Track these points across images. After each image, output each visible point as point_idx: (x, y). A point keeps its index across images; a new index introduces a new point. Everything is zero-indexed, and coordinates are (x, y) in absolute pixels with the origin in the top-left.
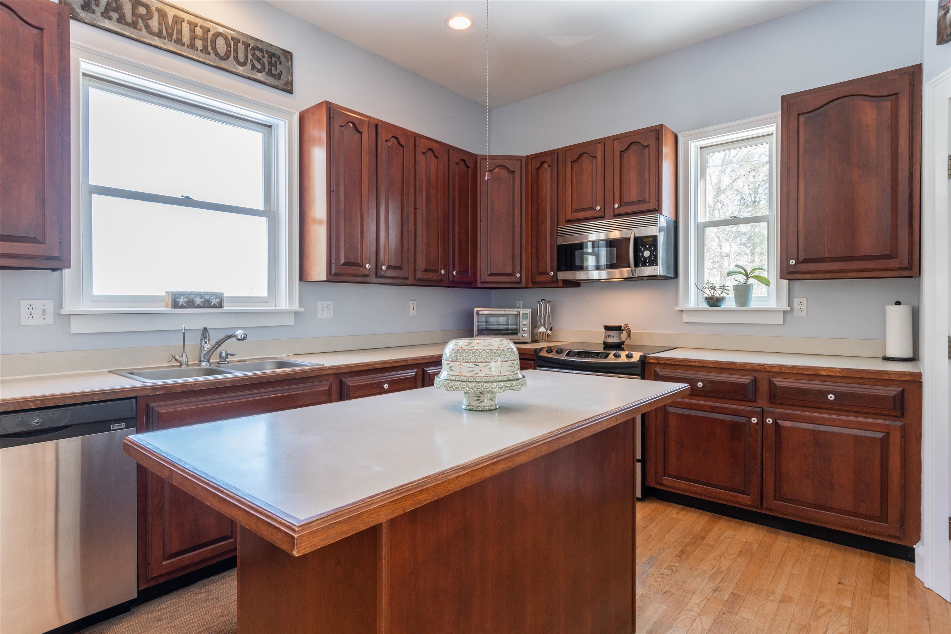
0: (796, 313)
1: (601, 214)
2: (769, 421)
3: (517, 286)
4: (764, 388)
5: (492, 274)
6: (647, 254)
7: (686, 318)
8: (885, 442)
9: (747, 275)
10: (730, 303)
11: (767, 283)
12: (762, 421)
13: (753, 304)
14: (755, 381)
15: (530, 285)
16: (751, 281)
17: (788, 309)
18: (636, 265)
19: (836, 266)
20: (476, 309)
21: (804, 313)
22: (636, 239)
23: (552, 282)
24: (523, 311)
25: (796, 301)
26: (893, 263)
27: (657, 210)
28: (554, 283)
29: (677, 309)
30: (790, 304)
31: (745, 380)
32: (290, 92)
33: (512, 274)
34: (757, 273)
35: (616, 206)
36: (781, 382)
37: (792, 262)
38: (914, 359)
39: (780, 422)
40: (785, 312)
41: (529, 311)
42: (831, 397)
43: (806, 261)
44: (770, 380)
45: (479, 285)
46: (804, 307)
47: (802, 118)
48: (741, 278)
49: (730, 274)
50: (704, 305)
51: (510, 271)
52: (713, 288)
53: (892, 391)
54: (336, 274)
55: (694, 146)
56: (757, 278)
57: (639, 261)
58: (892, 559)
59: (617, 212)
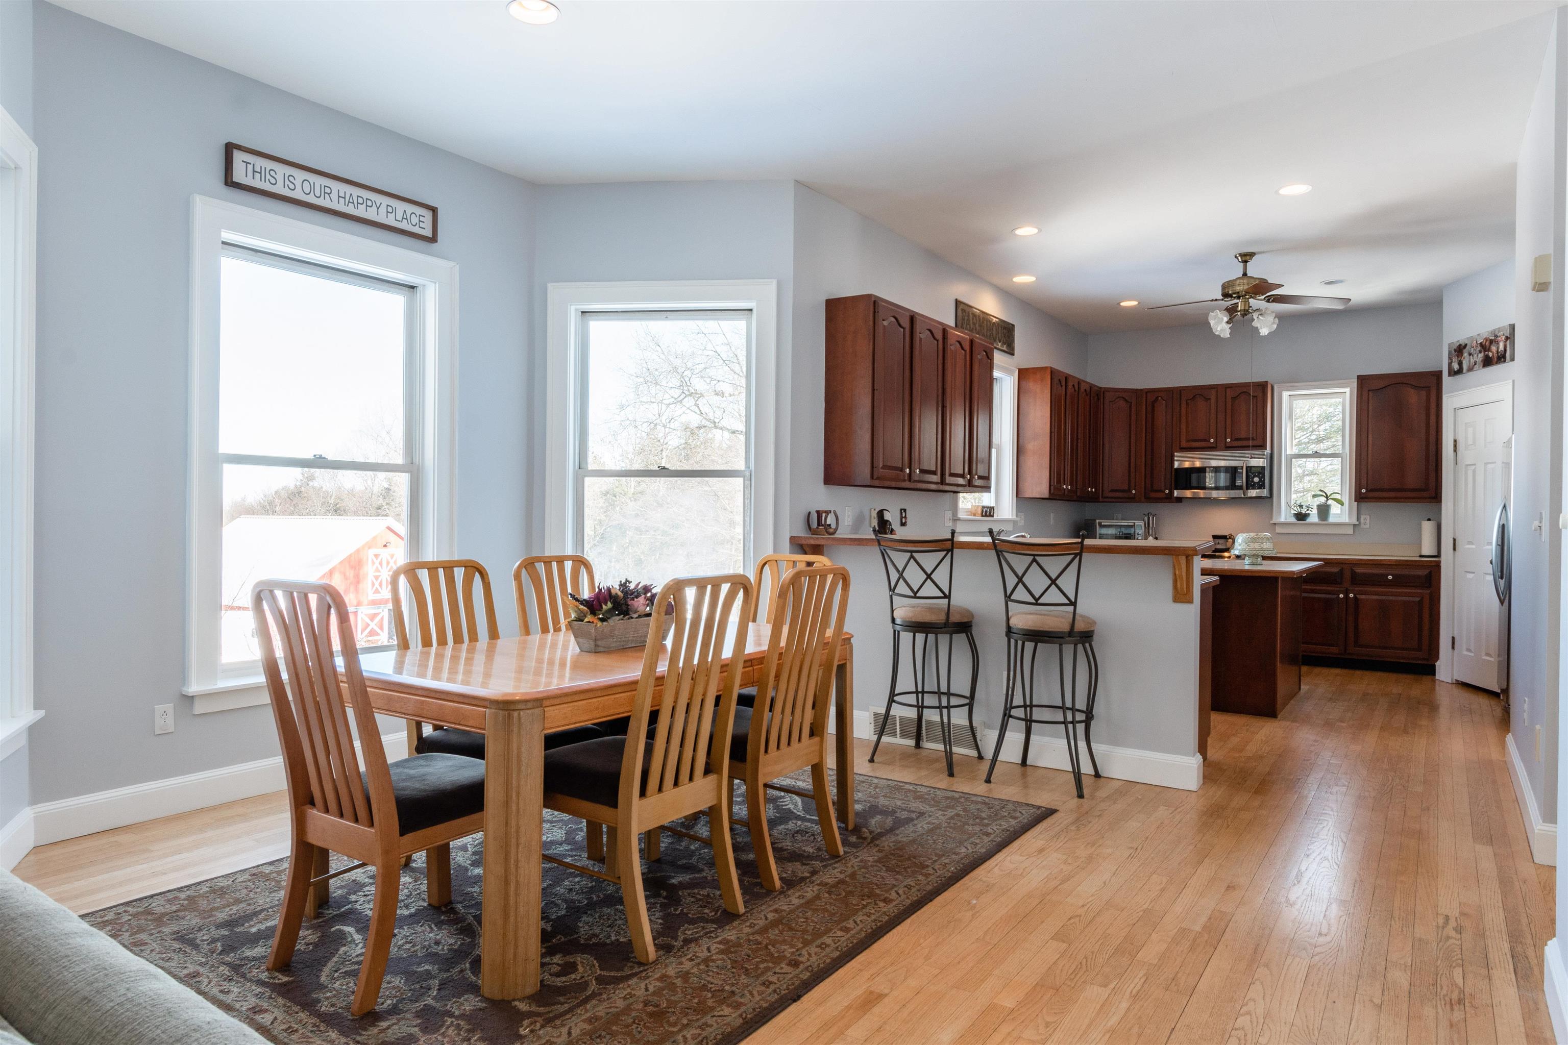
0: (1362, 526)
1: (1214, 446)
2: (1351, 595)
3: (1132, 499)
4: (1347, 574)
5: (1113, 491)
6: (1256, 480)
7: (1279, 530)
8: (1420, 603)
9: (1327, 497)
10: (1314, 517)
11: (1342, 504)
12: (1346, 596)
13: (1332, 519)
14: (1342, 571)
15: (1143, 499)
16: (1330, 502)
17: (1357, 523)
18: (1247, 488)
19: (1392, 494)
20: (1097, 521)
21: (1368, 526)
22: (1247, 467)
23: (1166, 498)
24: (1138, 523)
25: (1363, 517)
26: (1425, 494)
27: (1263, 446)
28: (1170, 499)
29: (1271, 522)
30: (1358, 519)
31: (1335, 570)
32: (1013, 354)
33: (1129, 491)
34: (1335, 495)
35: (1229, 440)
36: (1359, 570)
37: (1364, 491)
38: (1439, 556)
39: (1358, 596)
40: (1355, 525)
41: (1142, 523)
42: (1390, 577)
43: (1372, 490)
44: (1352, 570)
45: (1101, 499)
46: (1368, 521)
47: (1371, 393)
48: (1323, 500)
49: (1314, 496)
50: (1293, 520)
51: (1126, 488)
52: (1301, 506)
53: (1425, 572)
54: (1053, 494)
55: (1285, 395)
56: (1334, 499)
57: (1250, 485)
58: (1425, 676)
59: (1228, 445)
